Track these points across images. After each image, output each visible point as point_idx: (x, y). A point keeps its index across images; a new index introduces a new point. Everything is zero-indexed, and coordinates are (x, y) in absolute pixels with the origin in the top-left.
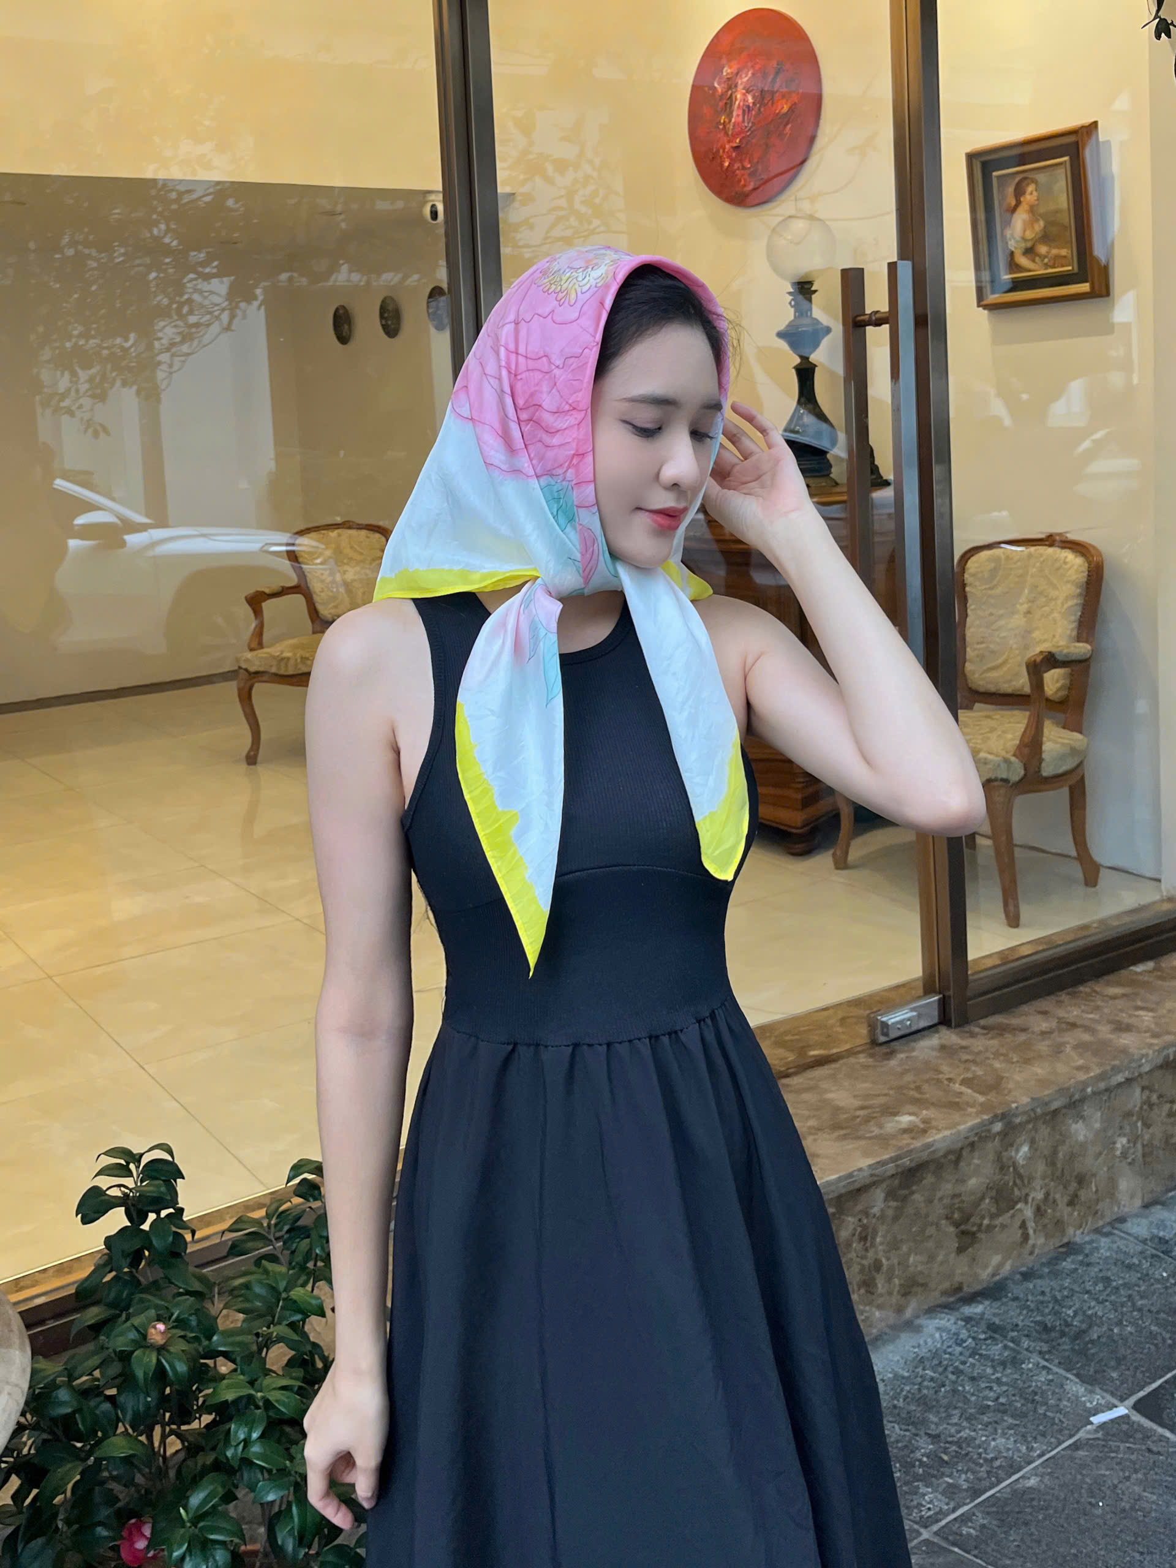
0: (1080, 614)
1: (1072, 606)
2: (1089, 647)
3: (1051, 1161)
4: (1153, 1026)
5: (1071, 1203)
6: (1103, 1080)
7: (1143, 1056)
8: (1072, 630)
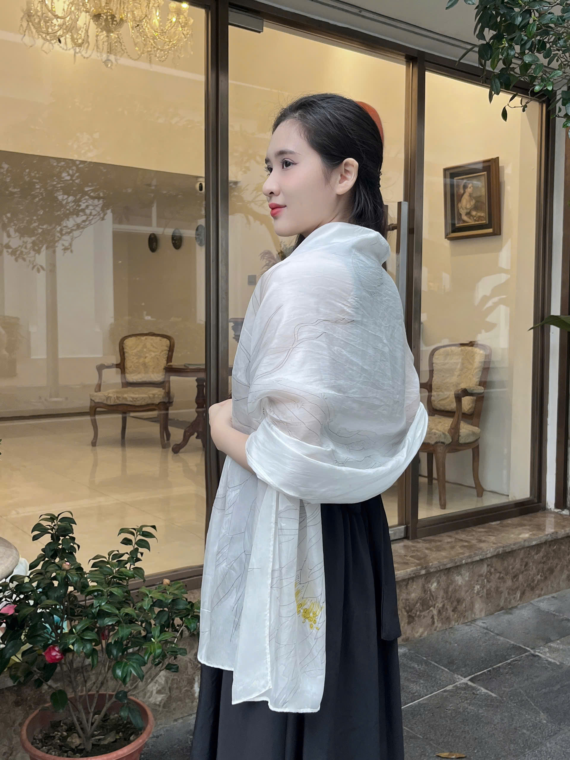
1: (478, 372)
2: (483, 390)
3: (446, 592)
5: (453, 611)
6: (469, 558)
7: (488, 551)
8: (477, 381)
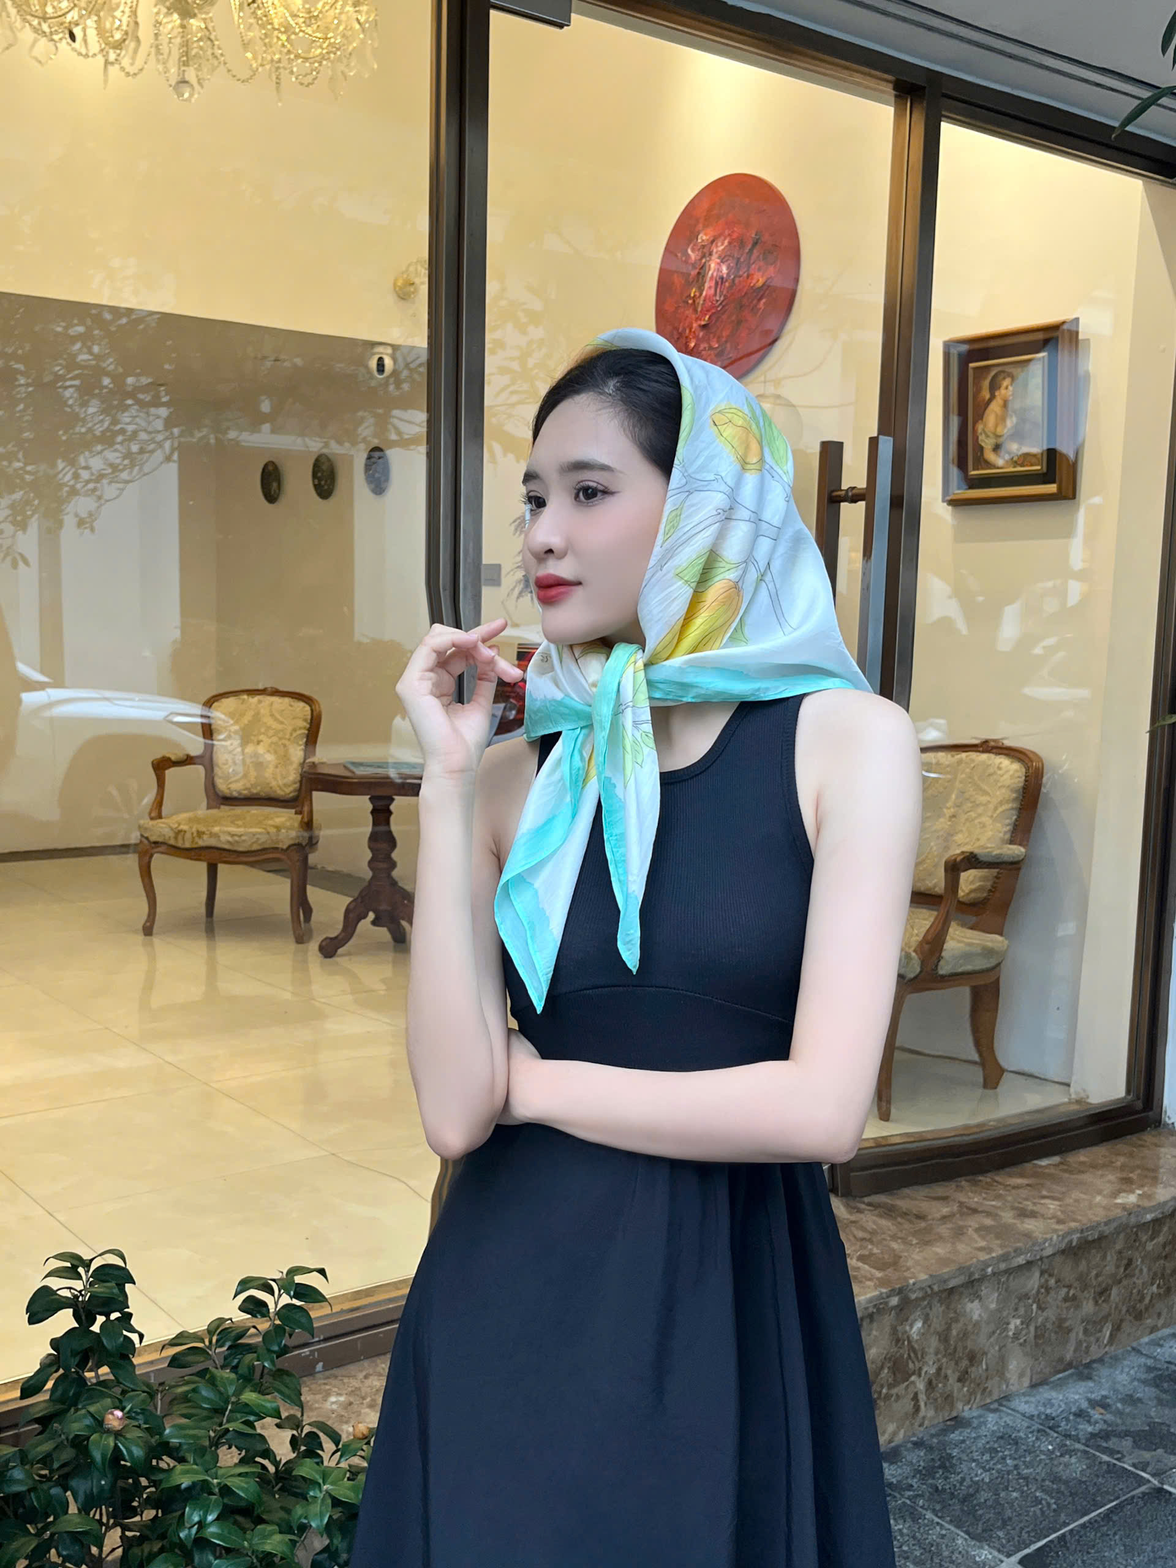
0: (1015, 817)
1: (1007, 810)
2: (1023, 850)
3: (945, 1338)
4: (1059, 1213)
5: (961, 1379)
6: (1004, 1261)
7: (1046, 1240)
8: (1005, 833)
